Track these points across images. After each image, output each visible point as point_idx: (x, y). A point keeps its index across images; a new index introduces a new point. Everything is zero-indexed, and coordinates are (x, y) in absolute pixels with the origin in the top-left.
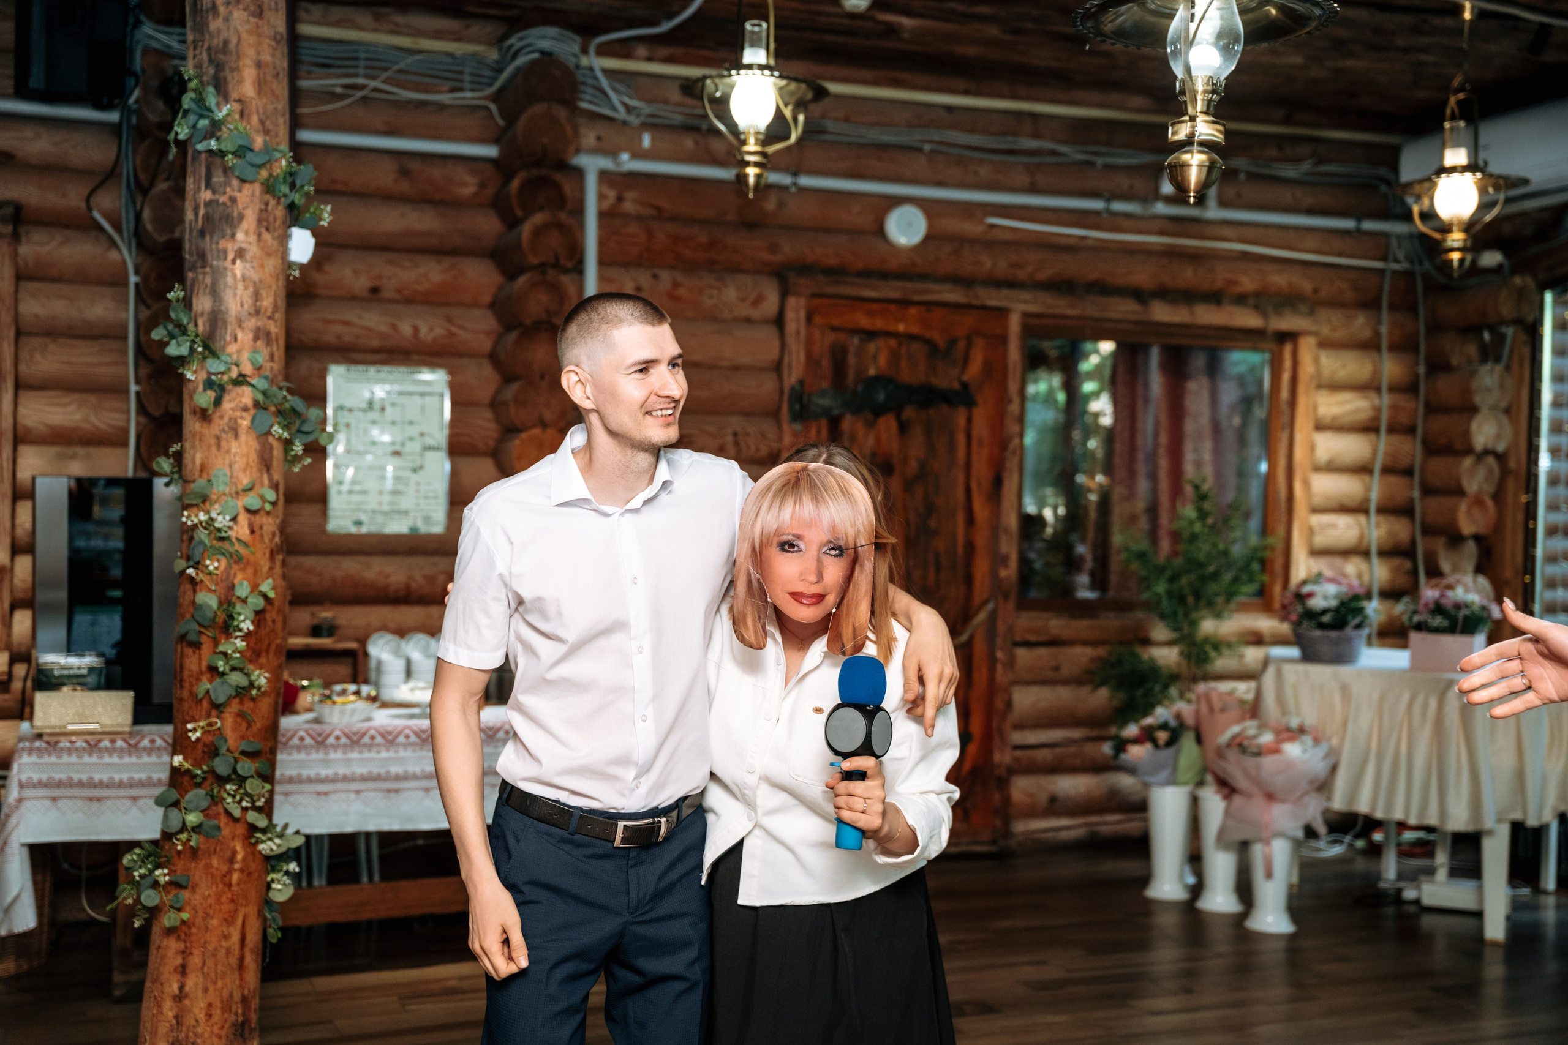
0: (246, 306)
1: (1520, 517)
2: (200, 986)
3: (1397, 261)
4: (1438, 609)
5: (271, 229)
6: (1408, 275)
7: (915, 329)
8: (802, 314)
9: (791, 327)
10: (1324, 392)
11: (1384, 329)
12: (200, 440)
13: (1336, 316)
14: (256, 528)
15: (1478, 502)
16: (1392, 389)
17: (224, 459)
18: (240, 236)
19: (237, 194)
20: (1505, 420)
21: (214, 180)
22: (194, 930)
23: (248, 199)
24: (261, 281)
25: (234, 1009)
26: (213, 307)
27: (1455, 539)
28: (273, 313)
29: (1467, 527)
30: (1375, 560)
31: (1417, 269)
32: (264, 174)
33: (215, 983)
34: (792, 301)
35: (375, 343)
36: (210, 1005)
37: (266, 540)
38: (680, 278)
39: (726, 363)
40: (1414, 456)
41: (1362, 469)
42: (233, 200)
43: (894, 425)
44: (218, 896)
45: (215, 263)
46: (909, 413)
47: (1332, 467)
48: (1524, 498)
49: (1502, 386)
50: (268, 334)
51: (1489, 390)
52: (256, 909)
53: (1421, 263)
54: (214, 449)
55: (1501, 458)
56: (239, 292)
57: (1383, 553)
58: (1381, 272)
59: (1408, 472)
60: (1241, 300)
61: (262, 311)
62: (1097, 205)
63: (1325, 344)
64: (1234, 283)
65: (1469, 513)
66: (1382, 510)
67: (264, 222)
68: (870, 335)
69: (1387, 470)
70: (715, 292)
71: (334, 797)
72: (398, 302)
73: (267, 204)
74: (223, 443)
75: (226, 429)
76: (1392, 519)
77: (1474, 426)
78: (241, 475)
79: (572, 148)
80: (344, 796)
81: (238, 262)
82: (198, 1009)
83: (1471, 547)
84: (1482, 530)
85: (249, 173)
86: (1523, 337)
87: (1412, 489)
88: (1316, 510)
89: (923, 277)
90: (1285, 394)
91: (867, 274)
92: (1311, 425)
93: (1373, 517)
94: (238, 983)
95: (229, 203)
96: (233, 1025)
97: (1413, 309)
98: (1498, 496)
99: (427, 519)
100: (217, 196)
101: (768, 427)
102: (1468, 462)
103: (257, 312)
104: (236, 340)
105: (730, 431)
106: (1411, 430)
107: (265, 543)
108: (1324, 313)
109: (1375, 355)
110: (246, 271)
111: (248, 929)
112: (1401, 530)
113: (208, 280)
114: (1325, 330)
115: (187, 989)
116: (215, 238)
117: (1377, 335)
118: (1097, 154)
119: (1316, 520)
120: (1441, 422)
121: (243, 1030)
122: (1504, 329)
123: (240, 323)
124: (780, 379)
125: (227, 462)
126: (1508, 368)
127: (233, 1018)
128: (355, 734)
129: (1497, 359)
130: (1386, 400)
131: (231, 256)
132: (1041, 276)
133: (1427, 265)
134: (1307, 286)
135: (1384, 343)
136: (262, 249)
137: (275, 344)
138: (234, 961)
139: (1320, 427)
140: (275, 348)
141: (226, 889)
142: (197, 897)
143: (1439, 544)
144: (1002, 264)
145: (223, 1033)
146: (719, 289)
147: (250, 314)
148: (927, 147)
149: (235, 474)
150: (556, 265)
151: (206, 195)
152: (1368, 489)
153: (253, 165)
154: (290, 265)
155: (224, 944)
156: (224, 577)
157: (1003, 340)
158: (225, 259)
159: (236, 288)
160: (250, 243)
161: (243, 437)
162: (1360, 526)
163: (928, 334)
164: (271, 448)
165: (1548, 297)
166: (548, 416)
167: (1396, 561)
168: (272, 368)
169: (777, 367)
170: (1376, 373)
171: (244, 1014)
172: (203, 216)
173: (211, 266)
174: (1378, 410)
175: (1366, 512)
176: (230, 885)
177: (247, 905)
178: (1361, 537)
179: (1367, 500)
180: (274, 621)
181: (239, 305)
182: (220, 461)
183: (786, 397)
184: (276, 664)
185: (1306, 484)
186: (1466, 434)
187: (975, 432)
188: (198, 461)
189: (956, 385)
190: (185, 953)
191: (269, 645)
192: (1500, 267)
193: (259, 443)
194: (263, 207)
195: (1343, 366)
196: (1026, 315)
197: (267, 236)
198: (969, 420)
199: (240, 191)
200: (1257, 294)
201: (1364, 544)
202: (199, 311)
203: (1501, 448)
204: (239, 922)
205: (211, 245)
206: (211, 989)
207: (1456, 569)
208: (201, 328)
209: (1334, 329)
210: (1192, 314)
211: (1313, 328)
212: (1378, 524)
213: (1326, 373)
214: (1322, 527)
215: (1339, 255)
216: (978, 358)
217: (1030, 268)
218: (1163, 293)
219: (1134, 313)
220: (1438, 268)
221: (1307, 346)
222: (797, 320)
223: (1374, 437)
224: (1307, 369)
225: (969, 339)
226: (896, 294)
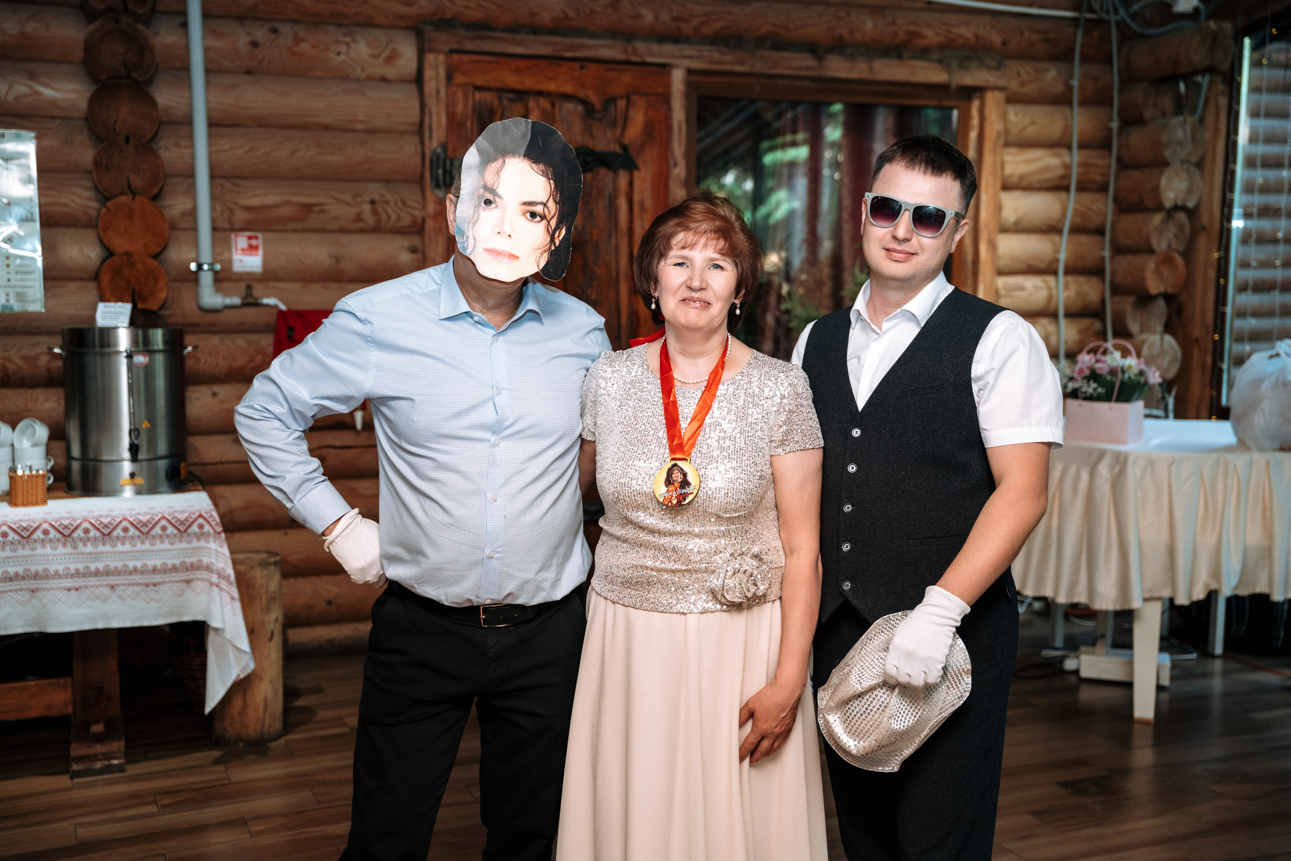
1: (1212, 274)
3: (1092, 11)
4: (1093, 376)
6: (1103, 24)
7: (568, 89)
8: (442, 72)
9: (430, 85)
10: (1013, 150)
11: (1075, 83)
13: (1026, 69)
15: (1167, 260)
16: (1082, 146)
20: (1196, 173)
27: (1144, 299)
29: (1154, 286)
30: (1062, 321)
31: (1113, 17)
34: (430, 58)
38: (302, 34)
39: (361, 126)
40: (1105, 217)
41: (1051, 229)
48: (1217, 255)
49: (1193, 139)
51: (1180, 143)
53: (1116, 12)
55: (1192, 213)
57: (1071, 314)
58: (1075, 21)
59: (1099, 231)
60: (924, 53)
63: (1012, 99)
64: (917, 35)
65: (1157, 271)
66: (1070, 271)
69: (1076, 230)
70: (343, 49)
76: (1082, 279)
77: (1164, 181)
83: (1161, 305)
84: (1170, 290)
86: (1219, 86)
87: (1102, 248)
88: (1001, 273)
89: (579, 32)
91: (514, 28)
92: (998, 185)
93: (1062, 279)
97: (1107, 61)
98: (1188, 253)
99: (21, 297)
101: (411, 194)
102: (1157, 219)
105: (367, 198)
106: (1103, 188)
108: (1013, 66)
109: (1066, 109)
112: (1091, 290)
114: (1014, 85)
117: (1070, 88)
119: (1001, 282)
120: (1134, 177)
124: (422, 144)
126: (1201, 120)
129: (1191, 111)
132: (707, 30)
134: (996, 39)
135: (1076, 98)
139: (1007, 186)
143: (1127, 303)
144: (665, 17)
146: (347, 44)
152: (1057, 251)
157: (666, 98)
162: (1049, 288)
163: (581, 94)
165: (1247, 44)
166: (137, 182)
167: (1086, 322)
169: (420, 130)
170: (1067, 128)
174: (1068, 167)
175: (1055, 273)
178: (1050, 298)
179: (1056, 261)
183: (428, 161)
185: (993, 245)
186: (1156, 190)
187: (636, 198)
189: (615, 148)
192: (1196, 10)
195: (1033, 123)
198: (631, 184)
200: (941, 47)
201: (1053, 306)
203: (1191, 204)
207: (1144, 328)
209: (1023, 84)
210: (871, 69)
211: (1001, 83)
212: (1066, 285)
213: (1014, 130)
214: (1009, 289)
215: (1030, 5)
216: (638, 119)
217: (695, 22)
218: (839, 47)
219: (808, 68)
220: (1133, 16)
221: (993, 100)
222: (437, 77)
223: (1063, 195)
224: (994, 126)
225: (628, 97)
226: (545, 50)
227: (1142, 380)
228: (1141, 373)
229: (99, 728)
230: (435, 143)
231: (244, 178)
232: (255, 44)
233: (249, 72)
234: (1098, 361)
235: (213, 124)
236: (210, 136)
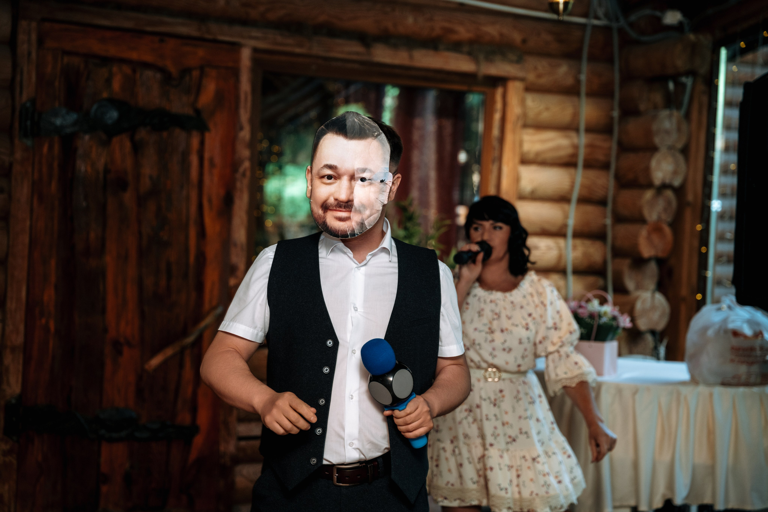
1: (696, 243)
3: (597, 18)
6: (607, 29)
7: (148, 58)
8: (34, 37)
9: (23, 48)
10: (530, 131)
11: (583, 77)
13: (542, 65)
15: (657, 229)
16: (589, 130)
20: (681, 158)
27: (638, 262)
29: (646, 251)
30: (571, 278)
31: (615, 25)
34: (23, 24)
40: (607, 189)
41: (561, 199)
43: (128, 144)
46: (142, 134)
47: (534, 197)
48: (699, 227)
49: (679, 130)
51: (667, 132)
53: (617, 20)
55: (678, 191)
57: (578, 272)
58: (583, 26)
59: (602, 203)
60: (456, 46)
63: (530, 89)
64: (451, 31)
65: (649, 238)
66: (577, 235)
68: (104, 60)
69: (583, 200)
76: (588, 242)
77: (653, 163)
83: (653, 268)
84: (660, 254)
86: (701, 87)
87: (605, 217)
90: (496, 132)
92: (517, 159)
93: (570, 241)
97: (610, 60)
98: (675, 225)
102: (649, 194)
106: (606, 166)
108: (531, 62)
109: (575, 99)
112: (594, 251)
114: (531, 77)
117: (578, 82)
120: (630, 159)
122: (684, 79)
124: (13, 98)
126: (687, 116)
129: (679, 107)
130: (583, 140)
133: (622, 22)
134: (517, 37)
135: (583, 90)
139: (525, 161)
143: (625, 264)
144: (235, 3)
152: (566, 217)
157: (235, 72)
162: (560, 249)
163: (161, 63)
165: (723, 53)
167: (591, 279)
169: (11, 86)
170: (576, 115)
174: (576, 147)
175: (565, 236)
178: (560, 257)
179: (565, 226)
183: (17, 113)
186: (647, 170)
187: (207, 155)
189: (189, 111)
192: (681, 23)
195: (547, 109)
196: (255, 50)
198: (202, 143)
200: (472, 42)
201: (562, 264)
203: (677, 183)
207: (639, 287)
209: (539, 76)
210: (411, 57)
211: (520, 74)
212: (575, 247)
213: (531, 114)
216: (210, 88)
217: (262, 8)
218: (385, 37)
219: (357, 53)
220: (631, 25)
221: (514, 88)
222: (29, 41)
223: (572, 170)
224: (515, 110)
225: (202, 69)
226: (128, 24)
227: (614, 323)
228: (614, 318)
230: (25, 98)
234: (581, 307)
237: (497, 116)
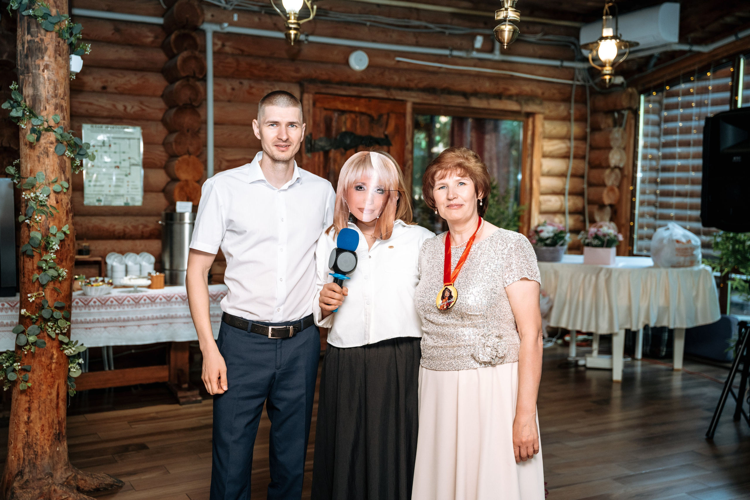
0: (50, 93)
1: (629, 196)
2: (38, 417)
3: (578, 80)
4: (596, 237)
5: (62, 55)
6: (583, 87)
7: (363, 110)
8: (311, 102)
10: (546, 140)
11: (572, 112)
12: (30, 158)
13: (552, 105)
14: (59, 201)
15: (612, 189)
16: (576, 139)
17: (42, 167)
18: (46, 58)
19: (44, 38)
20: (623, 152)
21: (32, 30)
22: (34, 391)
23: (49, 40)
24: (57, 81)
25: (54, 427)
26: (33, 93)
27: (602, 206)
28: (64, 96)
29: (607, 201)
30: (567, 216)
31: (587, 84)
32: (57, 28)
33: (45, 415)
34: (306, 96)
35: (105, 114)
36: (43, 425)
37: (64, 206)
38: (253, 84)
40: (584, 169)
41: (562, 175)
42: (42, 40)
44: (46, 375)
45: (34, 71)
47: (549, 174)
48: (631, 188)
49: (622, 138)
50: (62, 106)
51: (617, 139)
52: (64, 381)
53: (588, 82)
54: (37, 163)
55: (621, 169)
56: (47, 86)
57: (571, 213)
58: (571, 85)
59: (582, 176)
60: (510, 97)
61: (58, 95)
62: (446, 52)
63: (547, 118)
64: (507, 90)
65: (608, 194)
66: (571, 194)
67: (58, 51)
68: (343, 112)
69: (573, 176)
71: (94, 330)
72: (116, 93)
73: (59, 43)
74: (41, 159)
75: (43, 153)
76: (575, 197)
77: (611, 155)
78: (51, 175)
79: (201, 20)
80: (99, 329)
81: (46, 71)
82: (37, 427)
83: (608, 210)
84: (613, 203)
85: (50, 27)
86: (632, 116)
87: (583, 184)
88: (542, 194)
89: (367, 85)
90: (529, 141)
91: (341, 83)
92: (540, 155)
93: (567, 196)
94: (56, 415)
95: (40, 42)
96: (54, 434)
97: (585, 102)
98: (620, 187)
99: (133, 199)
100: (34, 38)
102: (608, 171)
103: (56, 96)
104: (46, 109)
106: (583, 158)
107: (63, 208)
108: (546, 104)
109: (568, 123)
110: (49, 75)
111: (60, 390)
112: (578, 202)
113: (31, 80)
114: (547, 112)
115: (31, 418)
116: (33, 59)
117: (569, 114)
118: (446, 28)
119: (543, 198)
120: (596, 154)
121: (59, 437)
122: (623, 112)
123: (47, 101)
125: (44, 168)
126: (625, 129)
127: (54, 431)
128: (103, 300)
129: (621, 125)
130: (573, 143)
131: (42, 68)
132: (421, 85)
133: (591, 82)
134: (539, 91)
135: (573, 118)
136: (58, 65)
137: (65, 111)
138: (54, 405)
139: (544, 156)
140: (65, 114)
141: (49, 372)
142: (35, 375)
143: (595, 208)
144: (403, 80)
145: (50, 438)
147: (52, 97)
148: (368, 23)
149: (48, 174)
150: (194, 77)
151: (28, 37)
152: (565, 184)
153: (51, 23)
154: (71, 73)
155: (49, 397)
156: (44, 224)
157: (404, 115)
158: (39, 69)
159: (45, 84)
160: (51, 62)
161: (51, 157)
162: (561, 201)
163: (369, 112)
164: (65, 162)
165: (642, 98)
166: (191, 149)
167: (577, 216)
168: (64, 123)
170: (569, 131)
171: (59, 429)
172: (27, 48)
173: (32, 73)
174: (569, 148)
175: (564, 194)
176: (51, 370)
177: (59, 379)
178: (562, 206)
179: (564, 189)
180: (69, 245)
181: (47, 92)
182: (40, 168)
184: (70, 265)
185: (538, 182)
186: (607, 159)
188: (29, 168)
189: (382, 136)
190: (30, 402)
191: (67, 256)
192: (623, 83)
193: (59, 160)
194: (57, 44)
195: (555, 128)
196: (414, 103)
197: (59, 58)
199: (45, 36)
200: (517, 95)
201: (563, 209)
202: (27, 95)
203: (621, 165)
204: (56, 386)
205: (31, 63)
206: (43, 418)
207: (602, 220)
208: (28, 103)
209: (551, 111)
210: (489, 104)
211: (542, 111)
212: (569, 200)
213: (547, 131)
214: (546, 201)
215: (553, 77)
216: (392, 124)
217: (416, 82)
218: (475, 94)
219: (463, 103)
220: (596, 84)
221: (539, 119)
222: (309, 105)
223: (568, 160)
224: (539, 129)
225: (388, 114)
226: (354, 93)
227: (616, 239)
228: (615, 236)
229: (186, 386)
231: (225, 147)
232: (233, 89)
233: (229, 101)
234: (598, 231)
235: (216, 124)
236: (215, 129)
237: (530, 133)
